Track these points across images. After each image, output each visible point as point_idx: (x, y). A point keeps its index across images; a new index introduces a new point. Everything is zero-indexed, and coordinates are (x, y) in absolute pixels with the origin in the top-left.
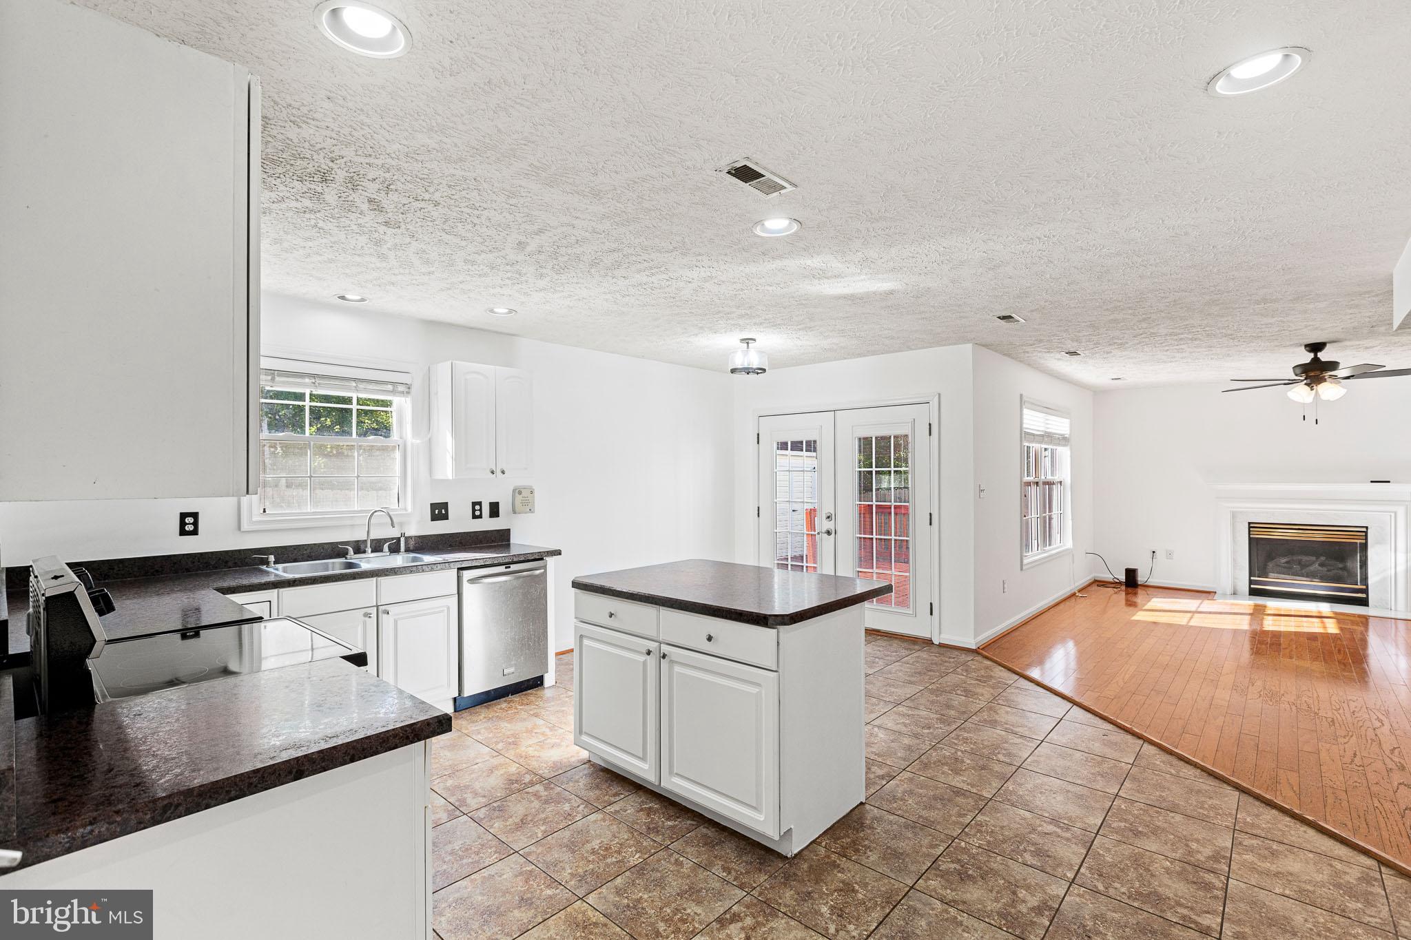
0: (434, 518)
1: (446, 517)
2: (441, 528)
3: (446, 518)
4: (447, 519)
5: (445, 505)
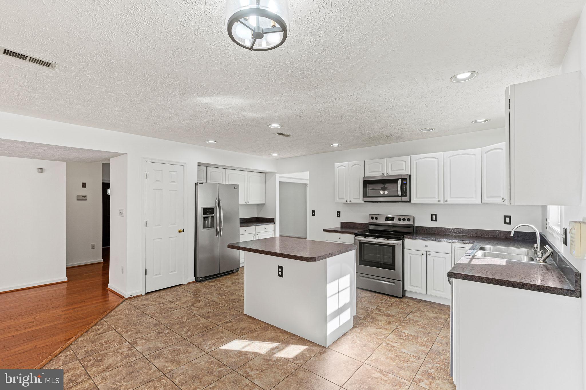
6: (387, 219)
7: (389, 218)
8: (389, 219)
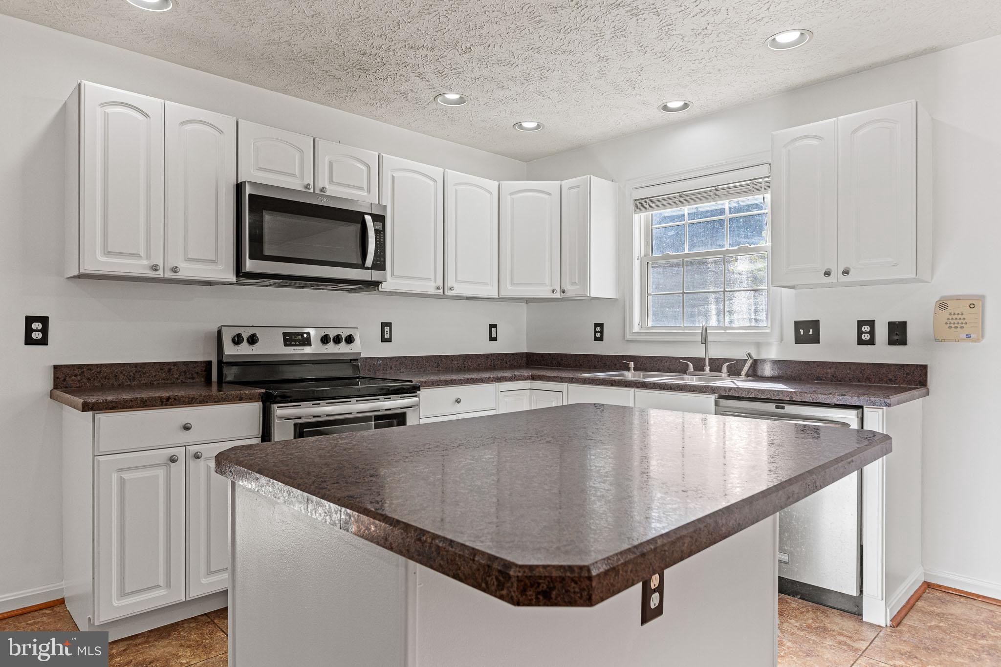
0: (799, 340)
1: (816, 339)
2: (808, 353)
3: (817, 341)
4: (819, 342)
5: (815, 324)
6: (290, 339)
7: (295, 337)
8: (295, 341)
